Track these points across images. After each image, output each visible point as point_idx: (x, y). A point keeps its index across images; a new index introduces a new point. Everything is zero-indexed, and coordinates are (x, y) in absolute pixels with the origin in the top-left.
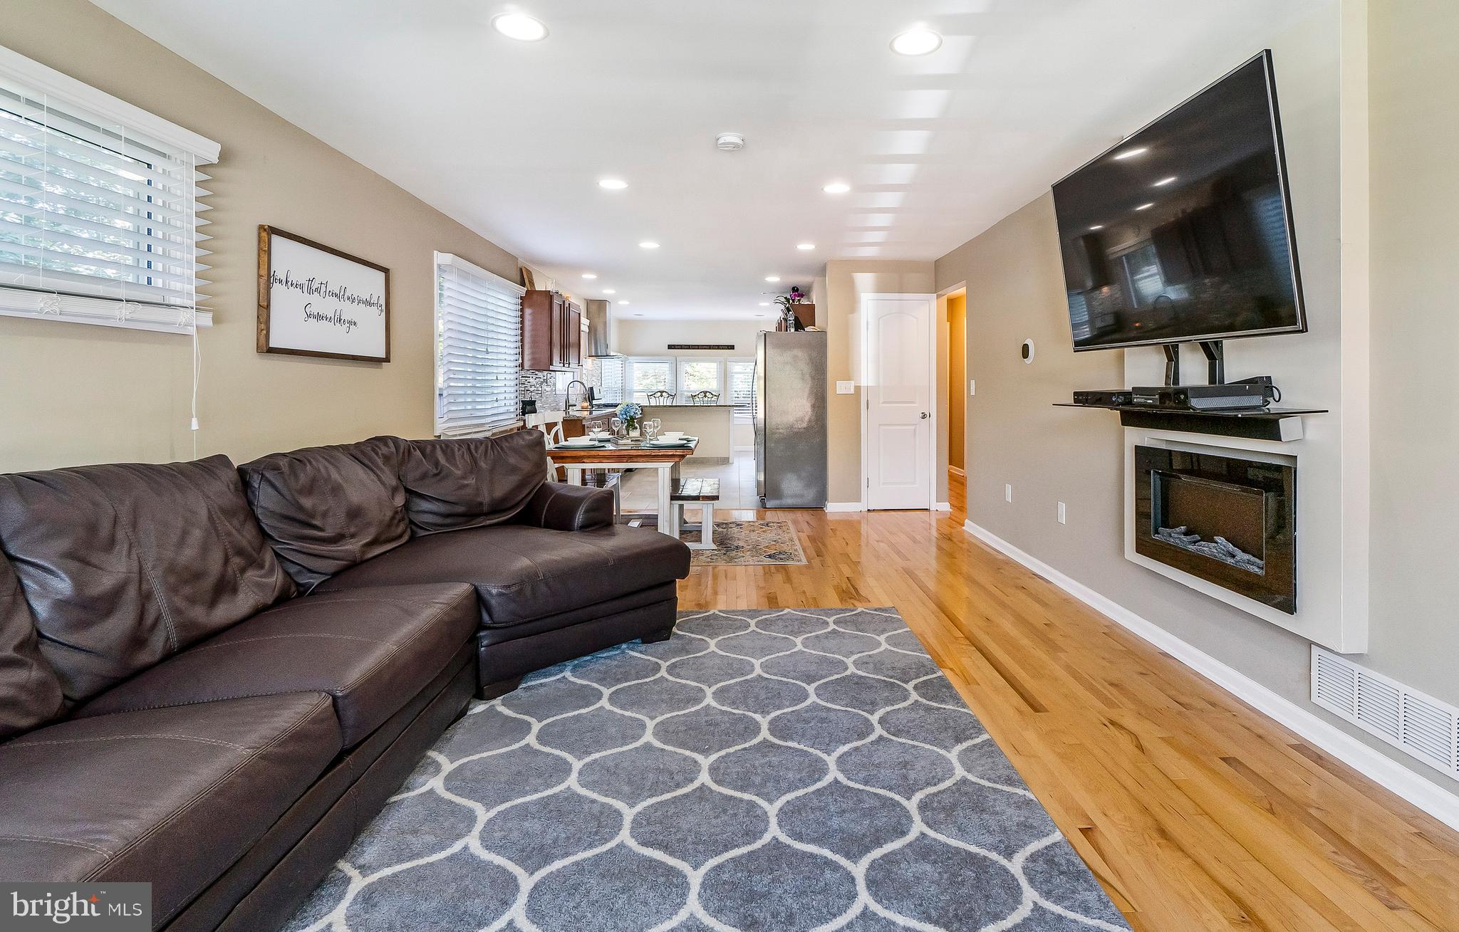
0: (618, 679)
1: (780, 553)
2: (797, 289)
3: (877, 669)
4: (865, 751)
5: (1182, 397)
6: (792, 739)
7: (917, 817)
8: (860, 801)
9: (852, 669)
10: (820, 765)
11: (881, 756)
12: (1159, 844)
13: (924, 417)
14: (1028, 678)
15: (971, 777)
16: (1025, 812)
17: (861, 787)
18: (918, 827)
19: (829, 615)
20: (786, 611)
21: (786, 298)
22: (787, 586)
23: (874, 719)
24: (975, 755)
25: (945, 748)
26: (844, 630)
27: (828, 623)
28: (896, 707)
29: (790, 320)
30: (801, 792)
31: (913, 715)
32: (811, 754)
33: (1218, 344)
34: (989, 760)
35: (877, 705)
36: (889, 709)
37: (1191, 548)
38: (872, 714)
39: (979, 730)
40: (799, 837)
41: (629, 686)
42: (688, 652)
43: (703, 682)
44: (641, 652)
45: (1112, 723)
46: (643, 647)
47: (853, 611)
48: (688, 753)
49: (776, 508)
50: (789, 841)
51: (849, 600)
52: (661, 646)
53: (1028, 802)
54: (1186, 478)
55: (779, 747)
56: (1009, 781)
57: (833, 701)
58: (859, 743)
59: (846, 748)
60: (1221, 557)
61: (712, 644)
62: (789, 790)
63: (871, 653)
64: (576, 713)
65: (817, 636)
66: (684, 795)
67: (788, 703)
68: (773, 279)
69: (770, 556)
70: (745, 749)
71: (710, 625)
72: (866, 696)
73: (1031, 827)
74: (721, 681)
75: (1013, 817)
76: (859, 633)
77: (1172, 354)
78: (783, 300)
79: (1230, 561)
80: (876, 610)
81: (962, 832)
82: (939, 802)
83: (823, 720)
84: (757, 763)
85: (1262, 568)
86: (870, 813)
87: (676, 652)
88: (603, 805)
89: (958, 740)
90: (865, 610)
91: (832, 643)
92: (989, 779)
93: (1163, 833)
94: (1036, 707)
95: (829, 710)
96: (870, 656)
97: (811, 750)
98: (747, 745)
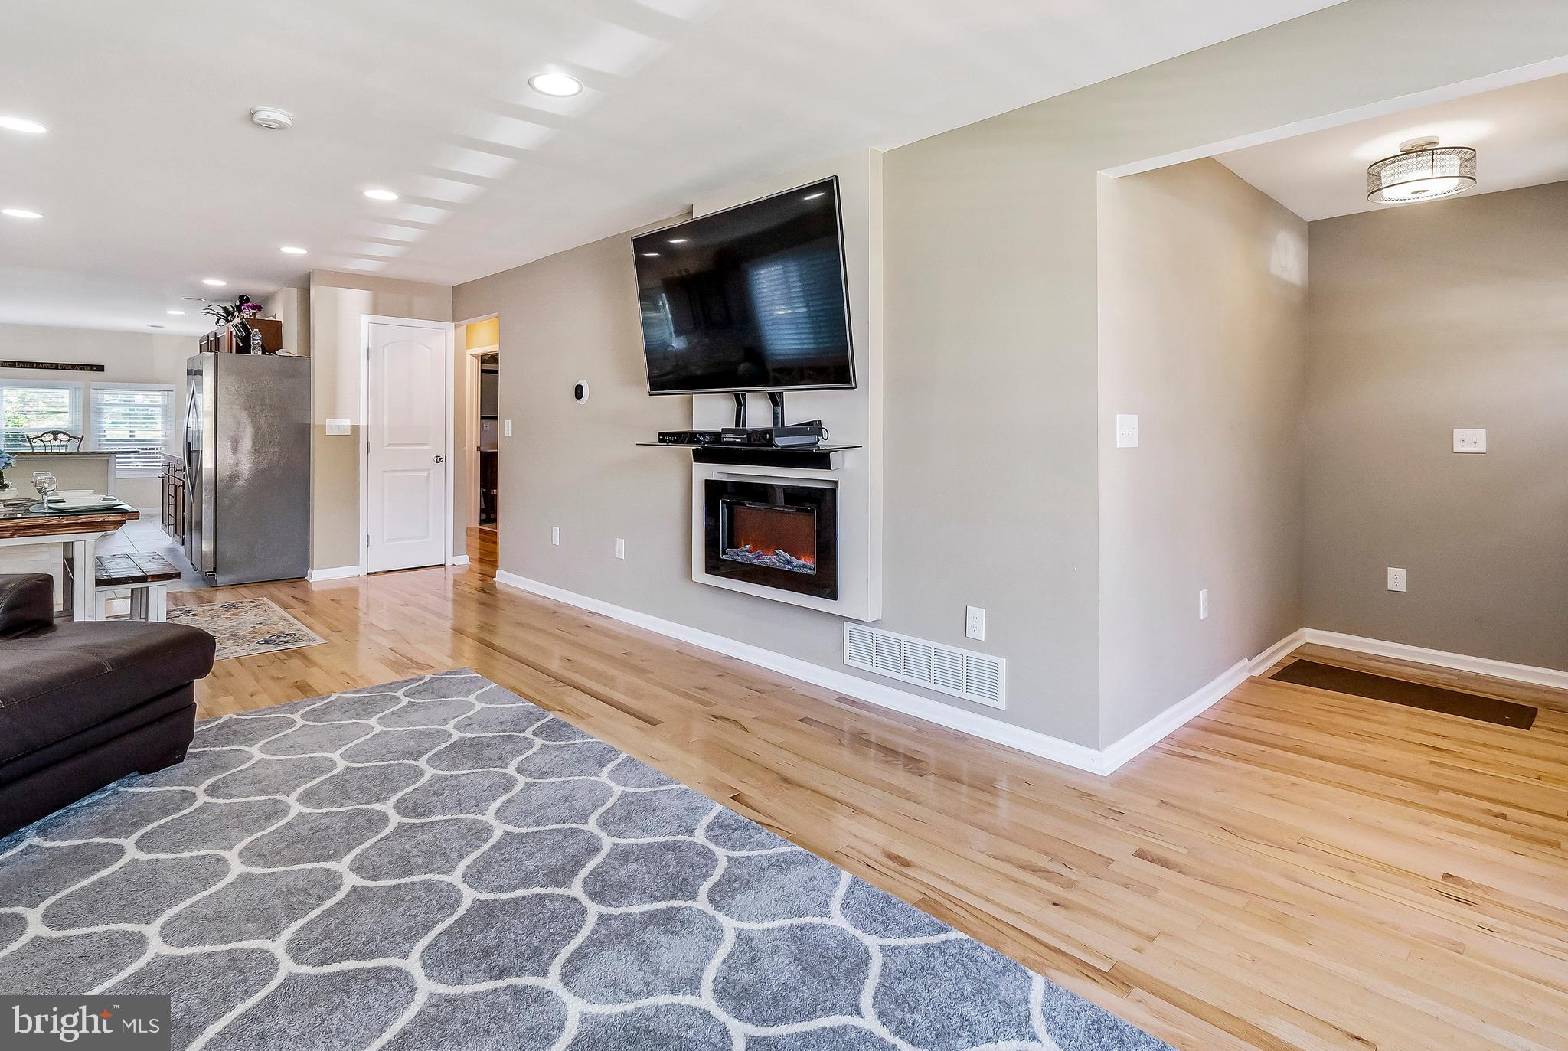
0: (135, 824)
1: (278, 636)
2: (247, 298)
3: (485, 727)
4: (520, 800)
5: (768, 436)
6: (434, 814)
7: (602, 835)
8: (542, 840)
9: (457, 735)
10: (480, 826)
11: (537, 798)
12: (786, 789)
13: (439, 460)
14: (634, 701)
15: (629, 789)
16: (686, 800)
17: (535, 829)
18: (607, 842)
19: (396, 690)
20: (334, 697)
21: (225, 309)
22: (314, 670)
23: (511, 770)
24: (623, 772)
25: (594, 774)
26: (423, 701)
27: (397, 698)
28: (527, 755)
29: (254, 340)
30: (476, 854)
31: (547, 758)
32: (464, 820)
33: (780, 394)
34: (637, 772)
35: (505, 758)
36: (520, 758)
37: (755, 562)
38: (506, 768)
39: (617, 753)
40: (501, 889)
41: (161, 826)
42: (224, 768)
43: (277, 791)
44: (147, 785)
45: (716, 717)
46: (148, 778)
47: (420, 680)
48: (310, 866)
49: (232, 585)
50: (492, 896)
51: (407, 671)
52: (177, 771)
53: (685, 792)
54: (749, 504)
55: (423, 825)
56: (661, 782)
57: (454, 767)
58: (510, 795)
59: (498, 803)
60: (781, 566)
61: (256, 752)
62: (461, 857)
63: (468, 715)
64: (95, 878)
65: (393, 713)
66: (338, 904)
67: (404, 783)
68: (215, 283)
69: (266, 642)
70: (382, 839)
71: (235, 733)
72: (488, 753)
73: (697, 808)
74: (298, 786)
75: (679, 806)
76: (442, 699)
77: (740, 401)
78: (220, 310)
79: (788, 567)
80: (446, 674)
81: (647, 831)
82: (614, 816)
83: (457, 787)
84: (407, 847)
85: (814, 570)
86: (556, 847)
87: (206, 773)
88: (229, 952)
89: (601, 765)
90: (434, 676)
91: (415, 716)
92: (645, 786)
93: (785, 780)
94: (652, 722)
95: (457, 776)
96: (469, 718)
97: (462, 816)
98: (382, 835)
